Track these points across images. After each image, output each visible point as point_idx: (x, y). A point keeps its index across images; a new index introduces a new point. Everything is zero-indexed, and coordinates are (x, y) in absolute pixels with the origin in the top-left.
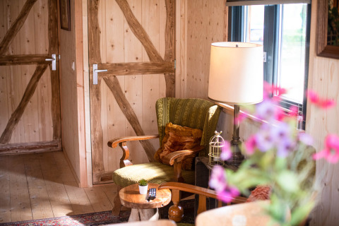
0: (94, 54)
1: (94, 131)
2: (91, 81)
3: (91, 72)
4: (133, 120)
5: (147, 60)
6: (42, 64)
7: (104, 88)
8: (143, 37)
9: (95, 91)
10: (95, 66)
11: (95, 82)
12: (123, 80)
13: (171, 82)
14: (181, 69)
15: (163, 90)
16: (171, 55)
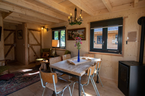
0: (28, 43)
1: (28, 55)
2: (28, 47)
3: (28, 45)
4: (35, 53)
5: (37, 43)
6: (12, 46)
7: (30, 48)
8: (37, 40)
9: (29, 49)
10: (29, 45)
11: (29, 47)
12: (33, 47)
13: (41, 47)
14: (43, 45)
15: (40, 48)
16: (41, 43)
